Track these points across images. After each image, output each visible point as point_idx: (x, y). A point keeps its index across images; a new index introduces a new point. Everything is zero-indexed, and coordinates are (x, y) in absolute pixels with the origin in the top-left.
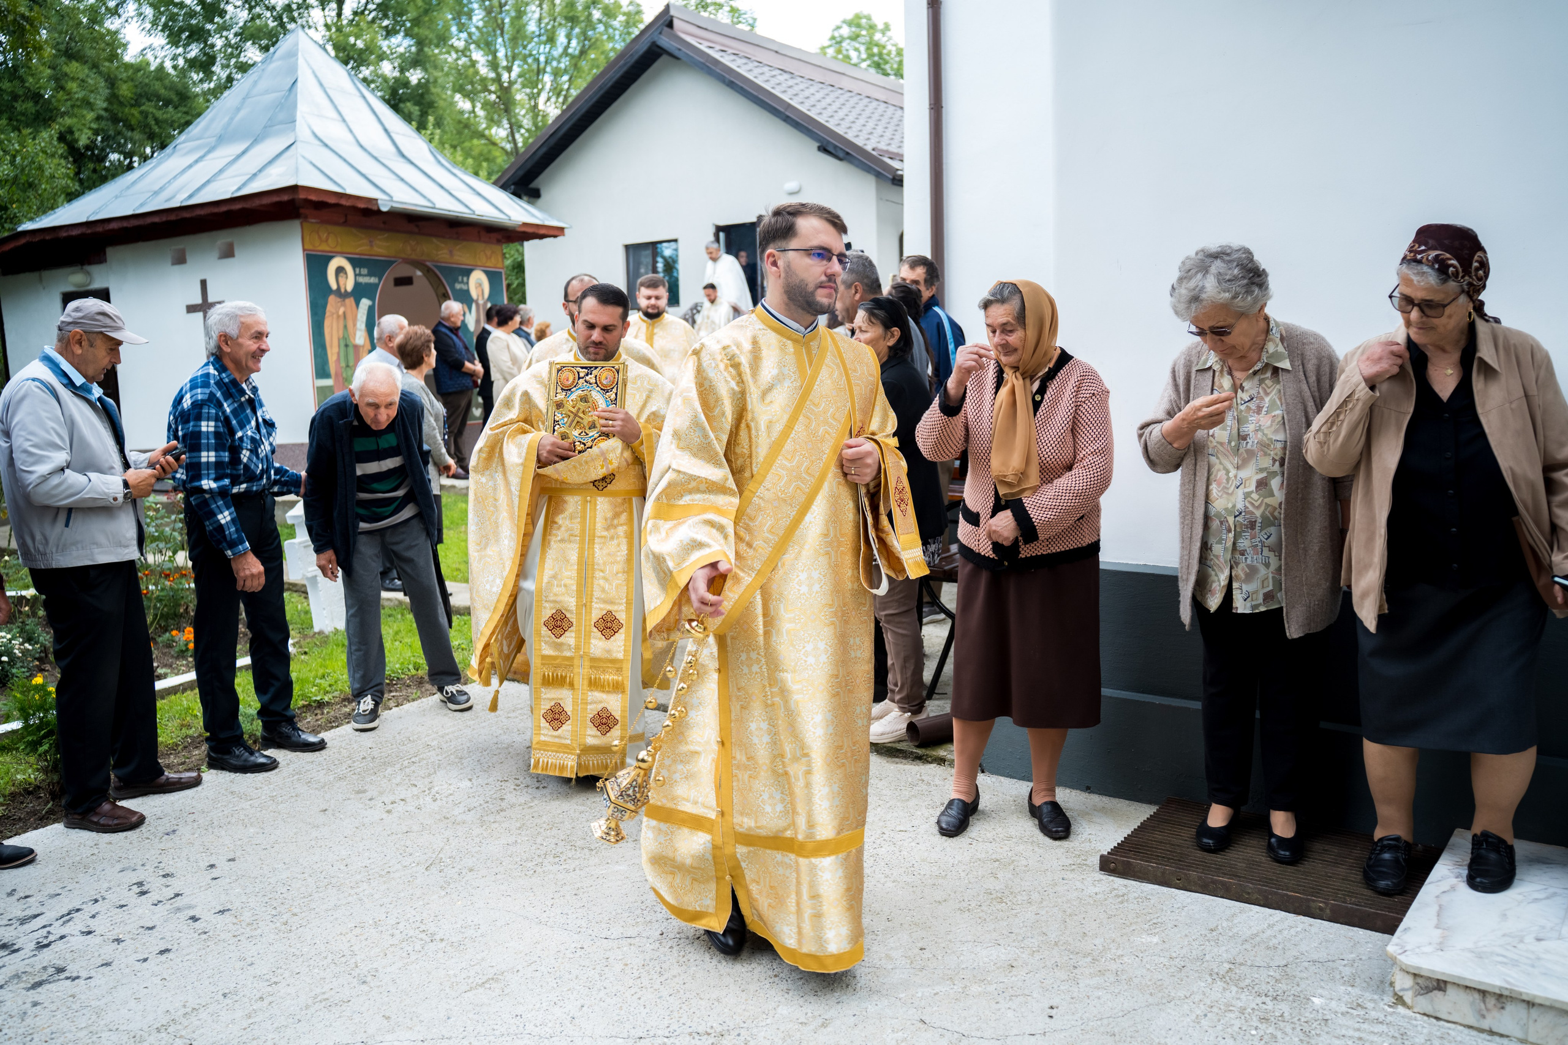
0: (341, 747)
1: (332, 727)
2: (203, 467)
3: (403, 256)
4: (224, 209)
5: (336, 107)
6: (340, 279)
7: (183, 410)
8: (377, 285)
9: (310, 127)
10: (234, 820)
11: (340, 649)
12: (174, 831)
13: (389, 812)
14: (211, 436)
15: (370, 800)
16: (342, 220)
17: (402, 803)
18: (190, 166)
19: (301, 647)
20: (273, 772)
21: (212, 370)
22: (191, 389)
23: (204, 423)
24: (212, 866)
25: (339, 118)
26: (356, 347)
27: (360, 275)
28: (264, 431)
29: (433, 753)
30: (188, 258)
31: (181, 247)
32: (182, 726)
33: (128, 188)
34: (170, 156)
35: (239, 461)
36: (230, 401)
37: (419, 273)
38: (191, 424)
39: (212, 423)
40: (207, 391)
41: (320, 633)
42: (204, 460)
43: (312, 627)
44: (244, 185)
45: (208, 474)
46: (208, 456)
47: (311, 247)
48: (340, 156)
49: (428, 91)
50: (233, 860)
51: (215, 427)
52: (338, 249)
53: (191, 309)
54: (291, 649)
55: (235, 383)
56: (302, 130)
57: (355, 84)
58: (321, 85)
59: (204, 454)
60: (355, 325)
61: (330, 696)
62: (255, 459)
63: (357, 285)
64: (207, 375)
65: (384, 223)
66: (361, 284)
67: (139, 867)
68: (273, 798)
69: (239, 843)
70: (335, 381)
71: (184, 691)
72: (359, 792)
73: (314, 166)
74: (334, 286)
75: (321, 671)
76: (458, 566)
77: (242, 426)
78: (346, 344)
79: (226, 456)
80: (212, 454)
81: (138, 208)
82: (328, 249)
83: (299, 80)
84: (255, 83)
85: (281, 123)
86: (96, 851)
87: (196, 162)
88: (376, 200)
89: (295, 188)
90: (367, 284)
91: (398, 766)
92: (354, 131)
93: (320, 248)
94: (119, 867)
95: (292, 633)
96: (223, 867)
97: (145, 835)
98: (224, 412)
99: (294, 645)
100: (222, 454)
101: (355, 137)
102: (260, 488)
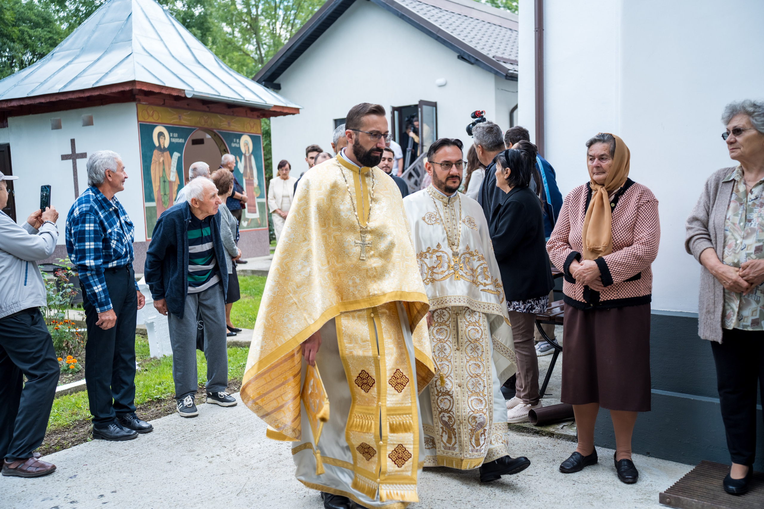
0: (176, 425)
1: (168, 414)
2: (87, 251)
3: (200, 125)
4: (87, 94)
5: (156, 31)
6: (161, 140)
7: (74, 218)
8: (183, 144)
9: (141, 44)
10: (112, 469)
11: (169, 368)
12: (75, 476)
13: (210, 462)
14: (92, 233)
15: (198, 455)
16: (162, 103)
17: (218, 457)
18: (64, 67)
19: (143, 367)
20: (135, 440)
21: (91, 193)
22: (79, 205)
23: (87, 225)
24: (102, 496)
25: (159, 39)
26: (170, 182)
27: (173, 137)
28: (125, 228)
29: (234, 428)
30: (62, 125)
31: (58, 118)
32: (73, 414)
33: (23, 80)
34: (49, 60)
35: (110, 247)
36: (103, 211)
37: (208, 136)
38: (80, 225)
39: (92, 225)
40: (89, 205)
41: (155, 358)
42: (87, 247)
43: (149, 355)
44: (100, 80)
45: (90, 256)
46: (90, 245)
47: (143, 120)
48: (160, 63)
49: (206, 21)
50: (115, 492)
51: (94, 227)
52: (160, 121)
53: (64, 157)
54: (137, 368)
55: (105, 200)
56: (136, 46)
57: (167, 16)
58: (147, 17)
59: (87, 244)
60: (170, 169)
61: (165, 396)
62: (120, 245)
63: (171, 143)
64: (88, 196)
65: (188, 105)
66: (173, 143)
67: (54, 498)
68: (136, 455)
69: (117, 482)
70: (157, 204)
71: (71, 393)
72: (190, 451)
73: (145, 68)
74: (157, 144)
75: (158, 381)
76: (237, 318)
77: (111, 226)
78: (164, 181)
79: (100, 245)
80: (92, 243)
81: (30, 93)
82: (153, 121)
83: (133, 13)
84: (104, 14)
85: (122, 41)
86: (25, 489)
87: (68, 64)
88: (184, 90)
89: (133, 82)
90: (177, 143)
91: (213, 436)
92: (168, 47)
93: (148, 120)
94: (41, 498)
95: (137, 358)
96: (108, 496)
97: (57, 479)
98: (99, 218)
99: (139, 365)
100: (98, 243)
101: (169, 51)
102: (126, 263)
